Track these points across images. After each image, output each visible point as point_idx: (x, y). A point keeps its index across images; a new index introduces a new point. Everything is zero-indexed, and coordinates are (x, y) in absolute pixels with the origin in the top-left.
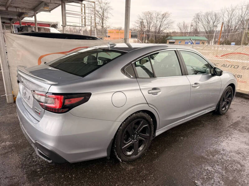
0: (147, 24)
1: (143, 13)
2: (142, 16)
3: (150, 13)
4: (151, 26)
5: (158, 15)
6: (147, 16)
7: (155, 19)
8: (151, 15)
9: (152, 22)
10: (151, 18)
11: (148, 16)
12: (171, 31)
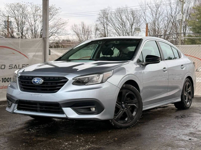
0: (17, 26)
1: (7, 6)
2: (5, 10)
3: (21, 6)
4: (25, 29)
5: (36, 11)
6: (16, 12)
7: (32, 16)
8: (23, 9)
9: (27, 23)
10: (24, 16)
11: (18, 11)
12: (63, 38)
